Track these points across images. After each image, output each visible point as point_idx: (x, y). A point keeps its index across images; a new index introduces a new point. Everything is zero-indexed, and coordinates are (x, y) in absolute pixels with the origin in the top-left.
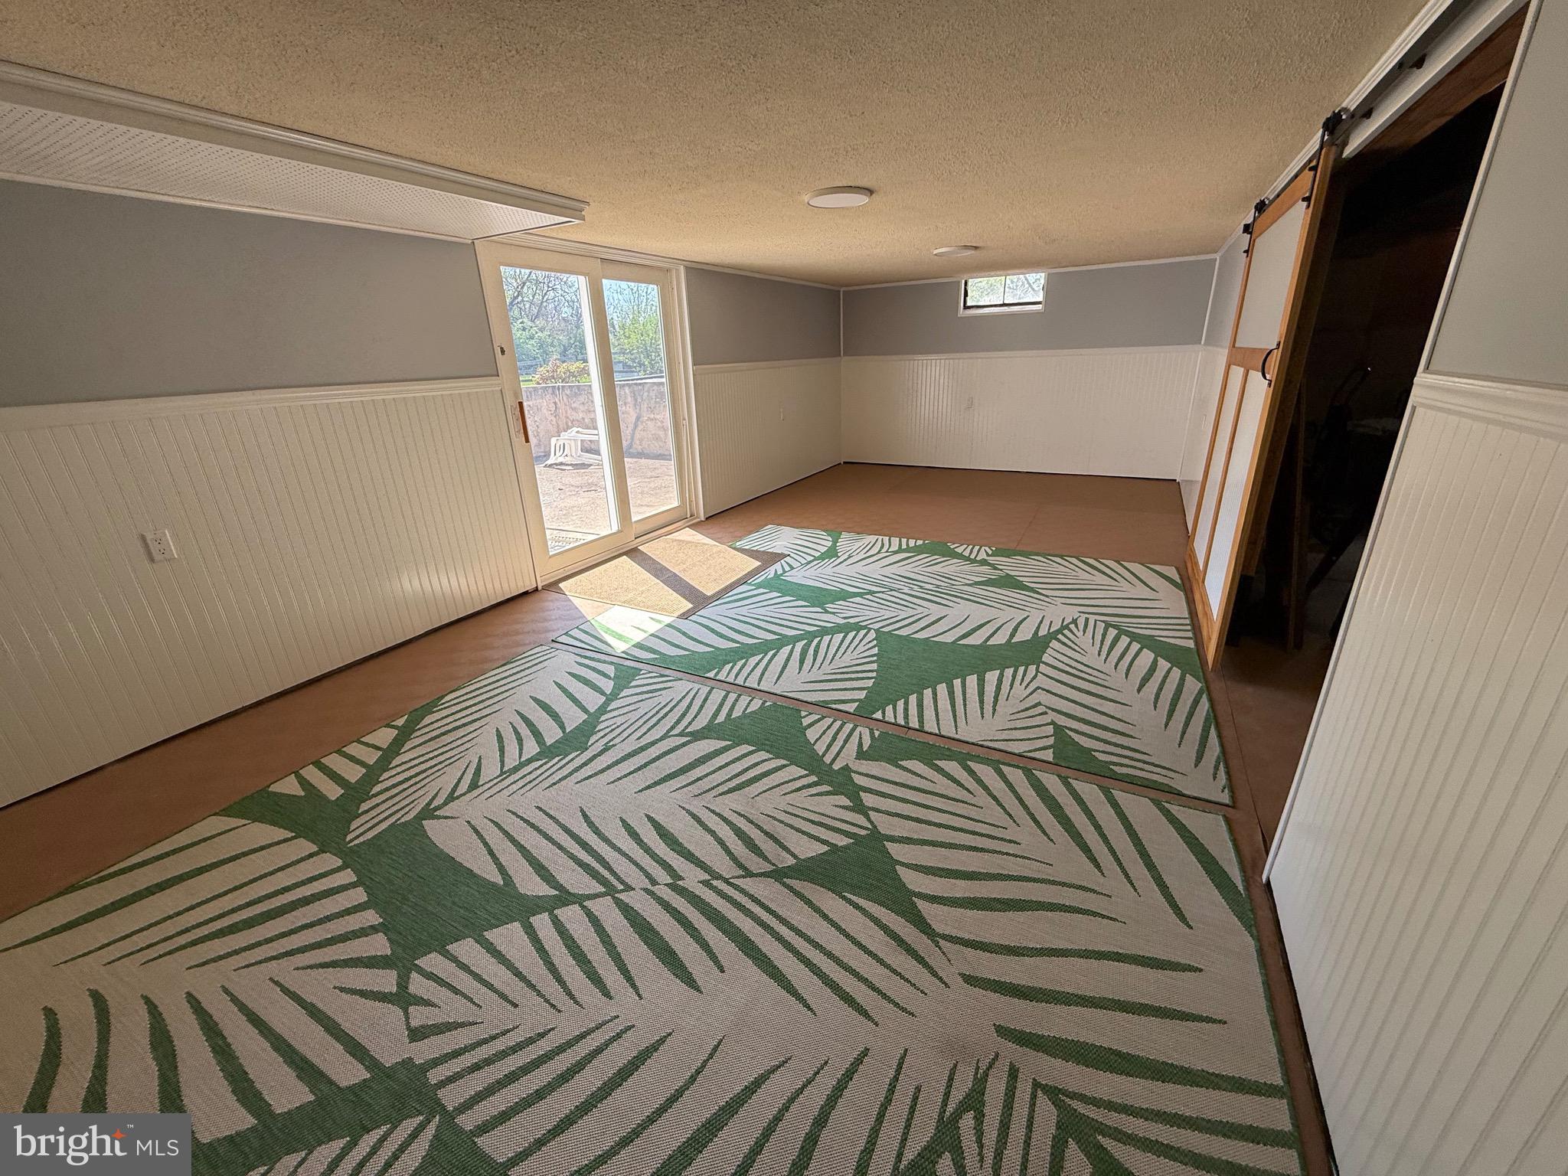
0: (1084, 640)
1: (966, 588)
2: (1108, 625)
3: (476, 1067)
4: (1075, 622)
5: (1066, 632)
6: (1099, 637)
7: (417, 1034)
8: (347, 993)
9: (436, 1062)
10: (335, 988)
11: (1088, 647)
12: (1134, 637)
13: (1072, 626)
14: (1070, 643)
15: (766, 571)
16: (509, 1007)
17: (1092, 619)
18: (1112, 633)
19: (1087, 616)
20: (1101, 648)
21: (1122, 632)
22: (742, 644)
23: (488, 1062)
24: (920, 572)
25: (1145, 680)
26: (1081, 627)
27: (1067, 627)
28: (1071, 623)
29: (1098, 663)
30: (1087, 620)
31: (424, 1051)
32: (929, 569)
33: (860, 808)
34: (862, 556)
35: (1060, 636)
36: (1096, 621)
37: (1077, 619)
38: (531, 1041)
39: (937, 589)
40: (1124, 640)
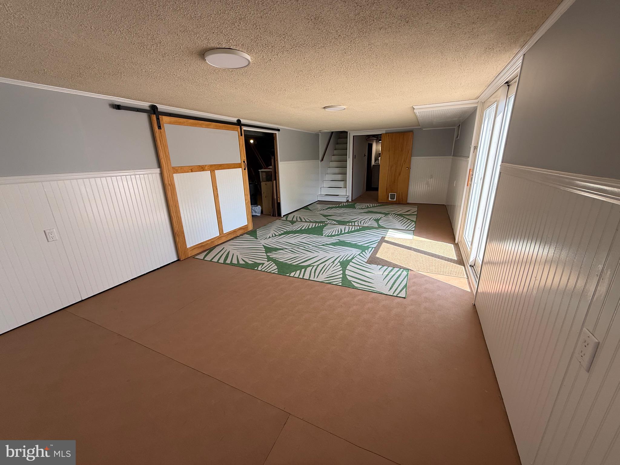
1: (287, 247)
24: (302, 254)
32: (297, 255)
34: (327, 263)
39: (299, 247)
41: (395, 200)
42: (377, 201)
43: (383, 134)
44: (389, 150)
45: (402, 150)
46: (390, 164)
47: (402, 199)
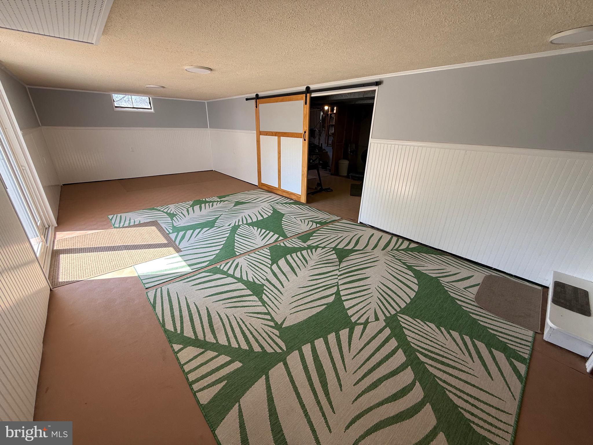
3: (386, 309)
7: (377, 319)
8: (362, 336)
9: (385, 315)
10: (359, 340)
16: (370, 304)
22: (223, 244)
23: (385, 307)
31: (382, 317)
33: (324, 248)
38: (380, 300)
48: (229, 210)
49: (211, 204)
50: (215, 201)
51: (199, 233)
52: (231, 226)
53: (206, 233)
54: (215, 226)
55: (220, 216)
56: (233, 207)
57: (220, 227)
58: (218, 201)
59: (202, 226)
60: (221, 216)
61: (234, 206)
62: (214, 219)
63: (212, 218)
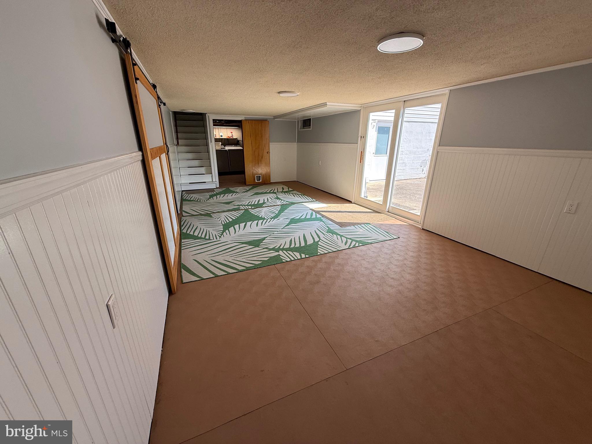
0: (214, 233)
2: (209, 239)
4: (220, 237)
5: (221, 233)
6: (211, 235)
11: (213, 232)
12: (201, 238)
13: (220, 235)
14: (218, 231)
15: (329, 221)
17: (215, 240)
18: (207, 237)
19: (217, 240)
20: (209, 232)
21: (205, 238)
25: (196, 228)
26: (217, 236)
27: (221, 235)
28: (221, 236)
29: (208, 229)
30: (217, 239)
35: (222, 232)
36: (214, 239)
37: (220, 238)
40: (203, 236)
41: (261, 181)
42: (245, 184)
43: (243, 120)
44: (251, 136)
45: (261, 136)
46: (253, 149)
47: (266, 180)
48: (273, 234)
49: (293, 246)
50: (287, 250)
51: (302, 216)
52: (278, 218)
53: (296, 216)
54: (290, 220)
55: (285, 227)
56: (266, 237)
57: (286, 218)
58: (283, 249)
59: (300, 220)
60: (283, 227)
61: (264, 239)
62: (290, 225)
63: (292, 226)
